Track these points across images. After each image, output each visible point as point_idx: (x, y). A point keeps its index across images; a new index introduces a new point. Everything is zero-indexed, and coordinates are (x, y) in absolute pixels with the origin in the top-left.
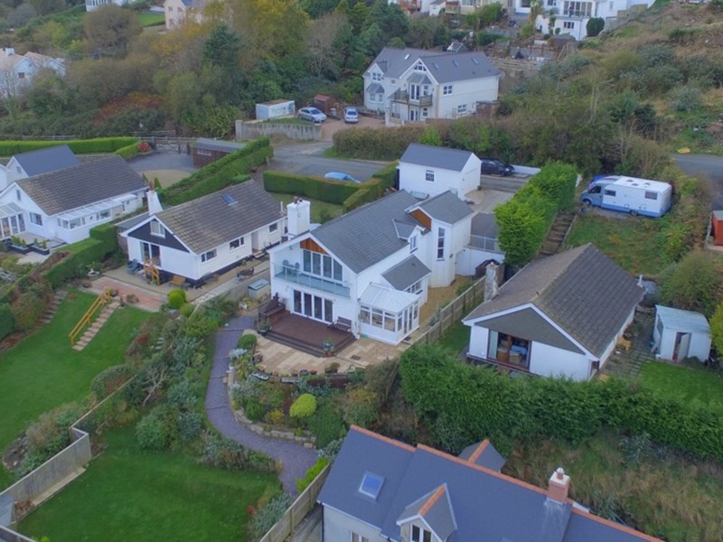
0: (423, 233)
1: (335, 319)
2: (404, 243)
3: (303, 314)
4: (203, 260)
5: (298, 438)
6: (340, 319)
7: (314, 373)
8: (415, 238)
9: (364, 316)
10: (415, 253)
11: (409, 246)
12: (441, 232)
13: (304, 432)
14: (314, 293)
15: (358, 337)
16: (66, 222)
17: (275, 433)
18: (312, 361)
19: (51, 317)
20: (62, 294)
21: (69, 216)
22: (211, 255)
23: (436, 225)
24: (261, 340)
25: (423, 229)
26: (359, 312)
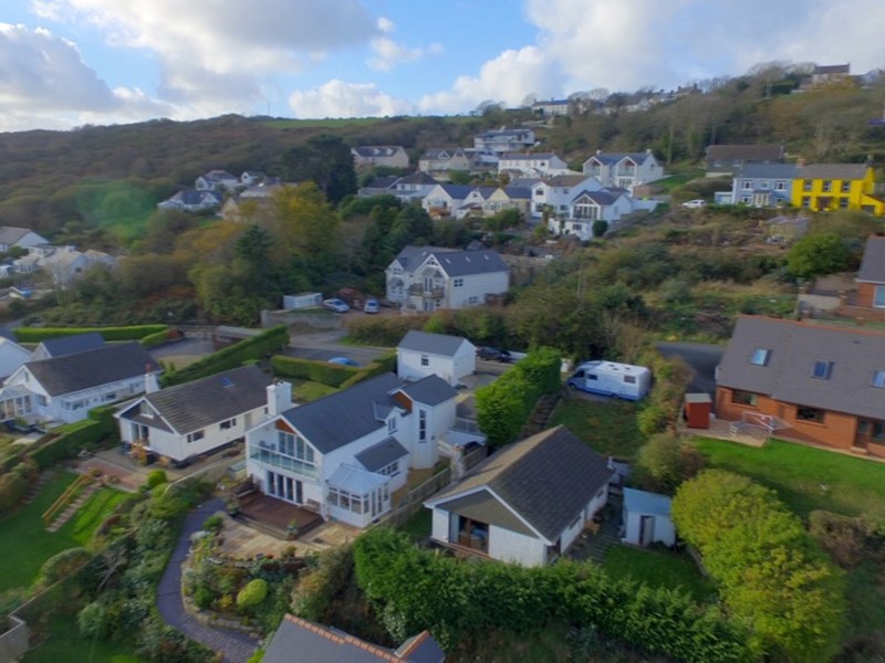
0: (403, 415)
1: (305, 500)
2: (382, 424)
3: (276, 496)
4: (189, 441)
5: (244, 628)
6: (310, 501)
7: (271, 557)
8: (394, 420)
9: (332, 498)
10: (394, 435)
11: (387, 428)
12: (422, 414)
13: (252, 620)
14: (287, 473)
15: (326, 519)
16: (68, 404)
17: (221, 622)
18: (273, 545)
19: (33, 497)
20: (49, 474)
21: (73, 398)
22: (199, 436)
23: (417, 407)
24: (229, 522)
25: (403, 411)
26: (327, 494)
